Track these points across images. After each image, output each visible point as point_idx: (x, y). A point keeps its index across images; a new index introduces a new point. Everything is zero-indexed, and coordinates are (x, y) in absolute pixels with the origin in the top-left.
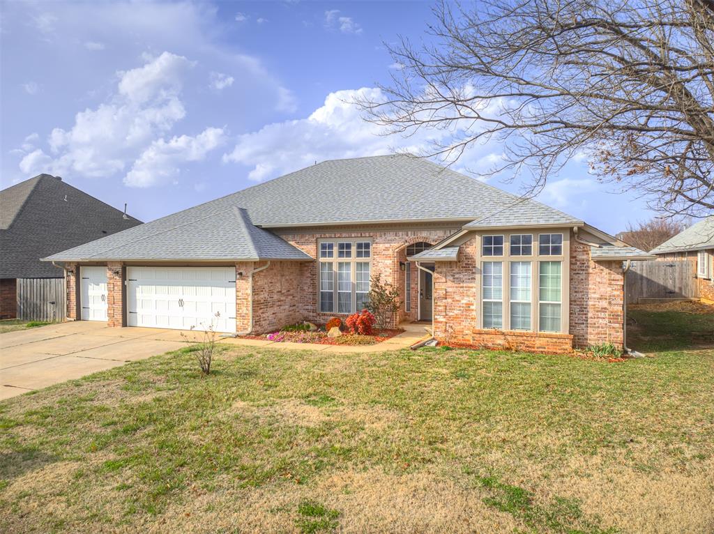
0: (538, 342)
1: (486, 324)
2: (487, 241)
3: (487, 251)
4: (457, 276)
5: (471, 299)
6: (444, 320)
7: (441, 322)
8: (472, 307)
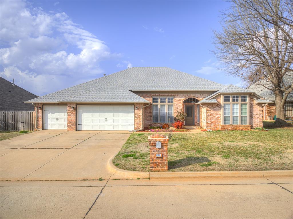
0: (241, 128)
1: (225, 123)
2: (225, 97)
3: (225, 100)
4: (214, 108)
5: (219, 116)
6: (210, 123)
7: (209, 123)
8: (219, 118)
